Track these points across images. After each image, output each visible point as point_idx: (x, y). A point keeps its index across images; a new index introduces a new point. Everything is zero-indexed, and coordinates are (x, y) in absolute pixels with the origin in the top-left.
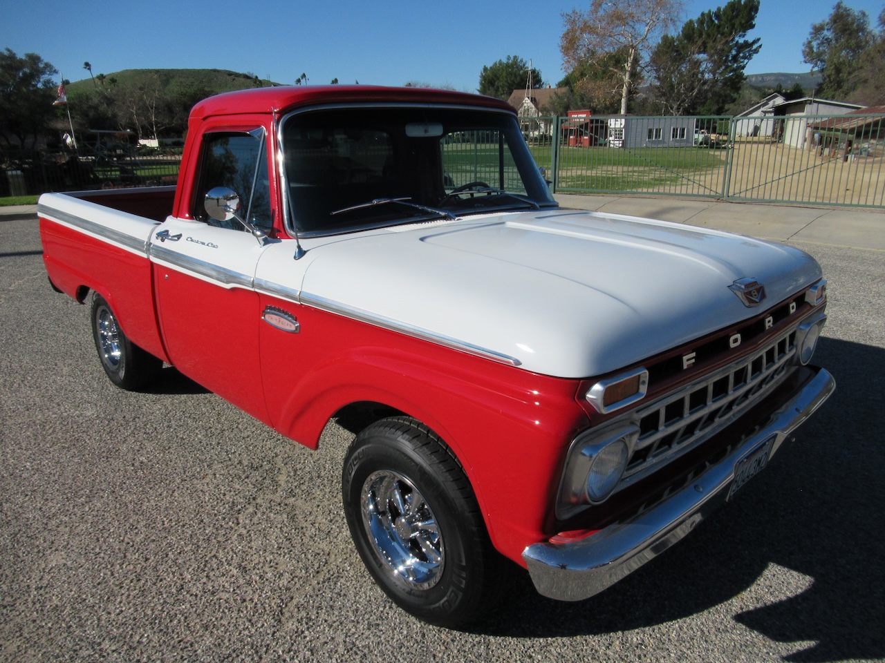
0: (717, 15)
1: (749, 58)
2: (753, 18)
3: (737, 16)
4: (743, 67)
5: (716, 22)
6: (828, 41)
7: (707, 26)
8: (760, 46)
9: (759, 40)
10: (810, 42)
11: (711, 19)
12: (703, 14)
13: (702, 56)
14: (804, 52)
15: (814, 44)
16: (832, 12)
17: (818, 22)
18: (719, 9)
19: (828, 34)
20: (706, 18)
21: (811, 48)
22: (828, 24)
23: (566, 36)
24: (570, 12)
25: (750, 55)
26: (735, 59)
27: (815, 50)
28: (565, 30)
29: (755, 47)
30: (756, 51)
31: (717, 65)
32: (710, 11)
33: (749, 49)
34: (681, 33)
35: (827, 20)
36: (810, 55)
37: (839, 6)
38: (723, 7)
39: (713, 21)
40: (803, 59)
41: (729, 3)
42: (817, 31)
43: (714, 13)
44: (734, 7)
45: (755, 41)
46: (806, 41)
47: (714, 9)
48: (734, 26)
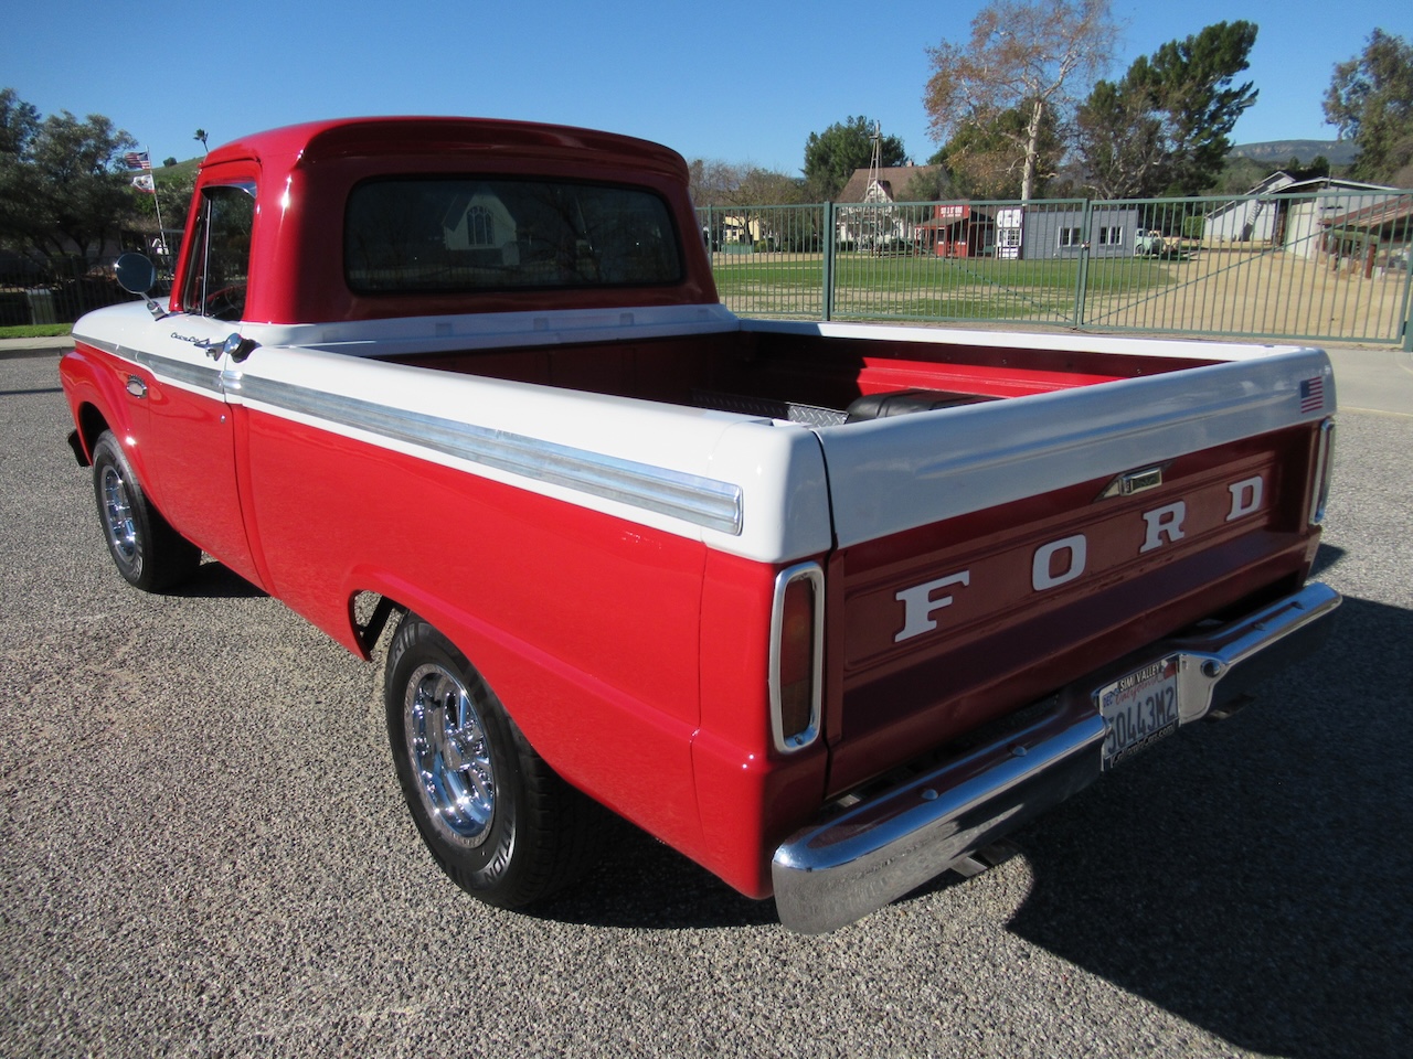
0: (1187, 50)
1: (1238, 114)
2: (1245, 52)
3: (1217, 49)
4: (1228, 130)
5: (1185, 59)
6: (1363, 88)
7: (1170, 65)
8: (1256, 93)
9: (1251, 84)
10: (1335, 90)
11: (1176, 54)
12: (1163, 47)
13: (1161, 116)
14: (1324, 105)
15: (1343, 93)
16: (1368, 43)
17: (1344, 60)
18: (1190, 39)
19: (1367, 79)
20: (1169, 53)
21: (1338, 99)
22: (1361, 63)
23: (933, 83)
24: (938, 46)
25: (1239, 109)
26: (1214, 117)
27: (1343, 102)
28: (932, 74)
29: (1246, 97)
30: (1249, 102)
31: (1187, 126)
32: (1174, 42)
33: (1235, 103)
34: (1126, 78)
35: (1360, 57)
36: (1338, 110)
37: (1378, 35)
38: (1196, 33)
39: (1178, 58)
40: (1324, 118)
41: (1204, 29)
42: (1344, 73)
43: (1182, 45)
44: (1213, 34)
45: (1244, 89)
46: (1329, 87)
47: (1182, 39)
48: (1211, 67)
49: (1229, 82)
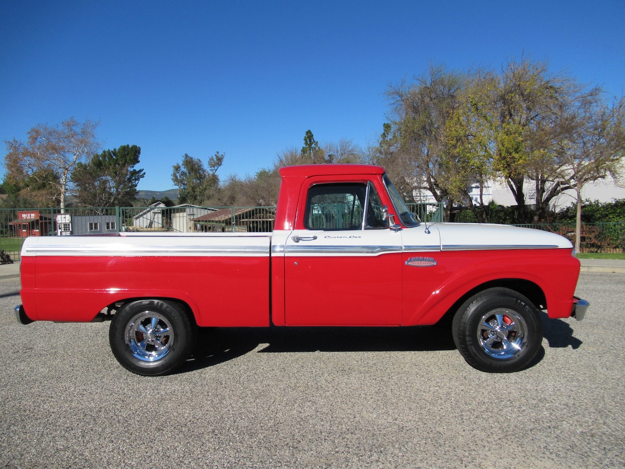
0: (115, 154)
1: (139, 179)
2: (138, 157)
3: (128, 154)
4: (136, 186)
5: (114, 157)
6: (183, 174)
7: (109, 159)
8: (144, 173)
9: (143, 169)
11: (110, 155)
12: (104, 152)
14: (172, 179)
15: (178, 175)
16: (183, 159)
18: (115, 150)
19: (185, 170)
20: (108, 155)
21: (176, 177)
24: (12, 141)
25: (139, 178)
26: (130, 180)
27: (179, 178)
28: (8, 153)
29: (142, 173)
30: (142, 176)
31: (119, 183)
32: (109, 150)
33: (137, 175)
34: (91, 162)
36: (176, 180)
38: (117, 148)
39: (112, 157)
41: (121, 146)
42: (177, 168)
43: (113, 152)
44: (124, 149)
45: (141, 171)
46: (173, 173)
47: (112, 149)
48: (126, 161)
49: (133, 167)
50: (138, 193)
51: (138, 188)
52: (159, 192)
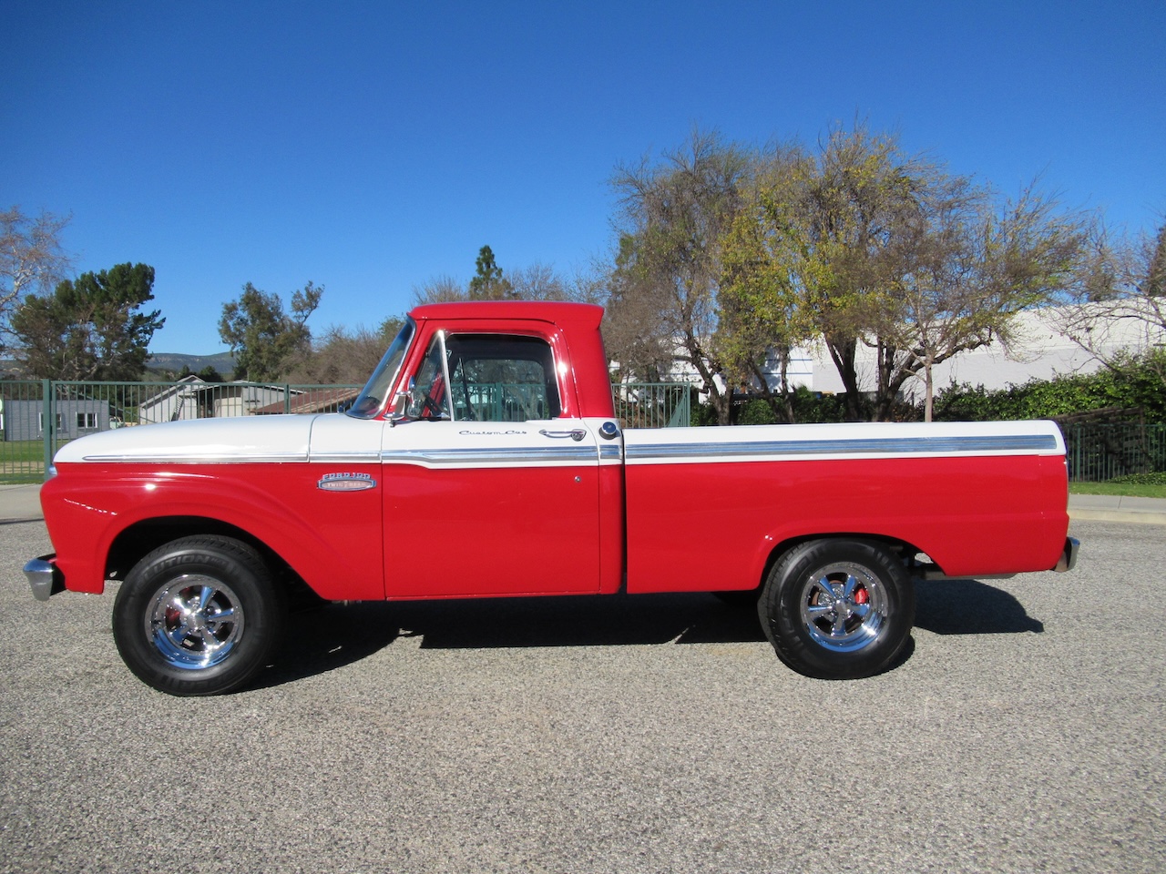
0: (103, 280)
1: (150, 332)
2: (149, 287)
3: (128, 282)
4: (146, 344)
5: (102, 287)
6: (242, 321)
7: (91, 290)
8: (164, 320)
9: (159, 312)
10: (225, 321)
11: (94, 282)
12: (83, 276)
13: (91, 327)
14: (220, 331)
15: (231, 323)
16: (243, 292)
17: (229, 302)
18: (103, 272)
19: (245, 315)
20: (89, 282)
21: (228, 327)
22: (240, 304)
25: (152, 330)
26: (132, 331)
27: (232, 330)
29: (158, 320)
30: (159, 326)
32: (91, 273)
33: (150, 324)
34: (55, 295)
35: (238, 301)
36: (229, 335)
37: (249, 287)
38: (109, 268)
39: (97, 286)
40: (221, 339)
41: (116, 266)
42: (230, 310)
43: (98, 276)
44: (123, 272)
45: (155, 314)
46: (221, 320)
47: (97, 272)
48: (125, 294)
49: (137, 307)
50: (150, 357)
51: (150, 349)
52: (200, 357)
